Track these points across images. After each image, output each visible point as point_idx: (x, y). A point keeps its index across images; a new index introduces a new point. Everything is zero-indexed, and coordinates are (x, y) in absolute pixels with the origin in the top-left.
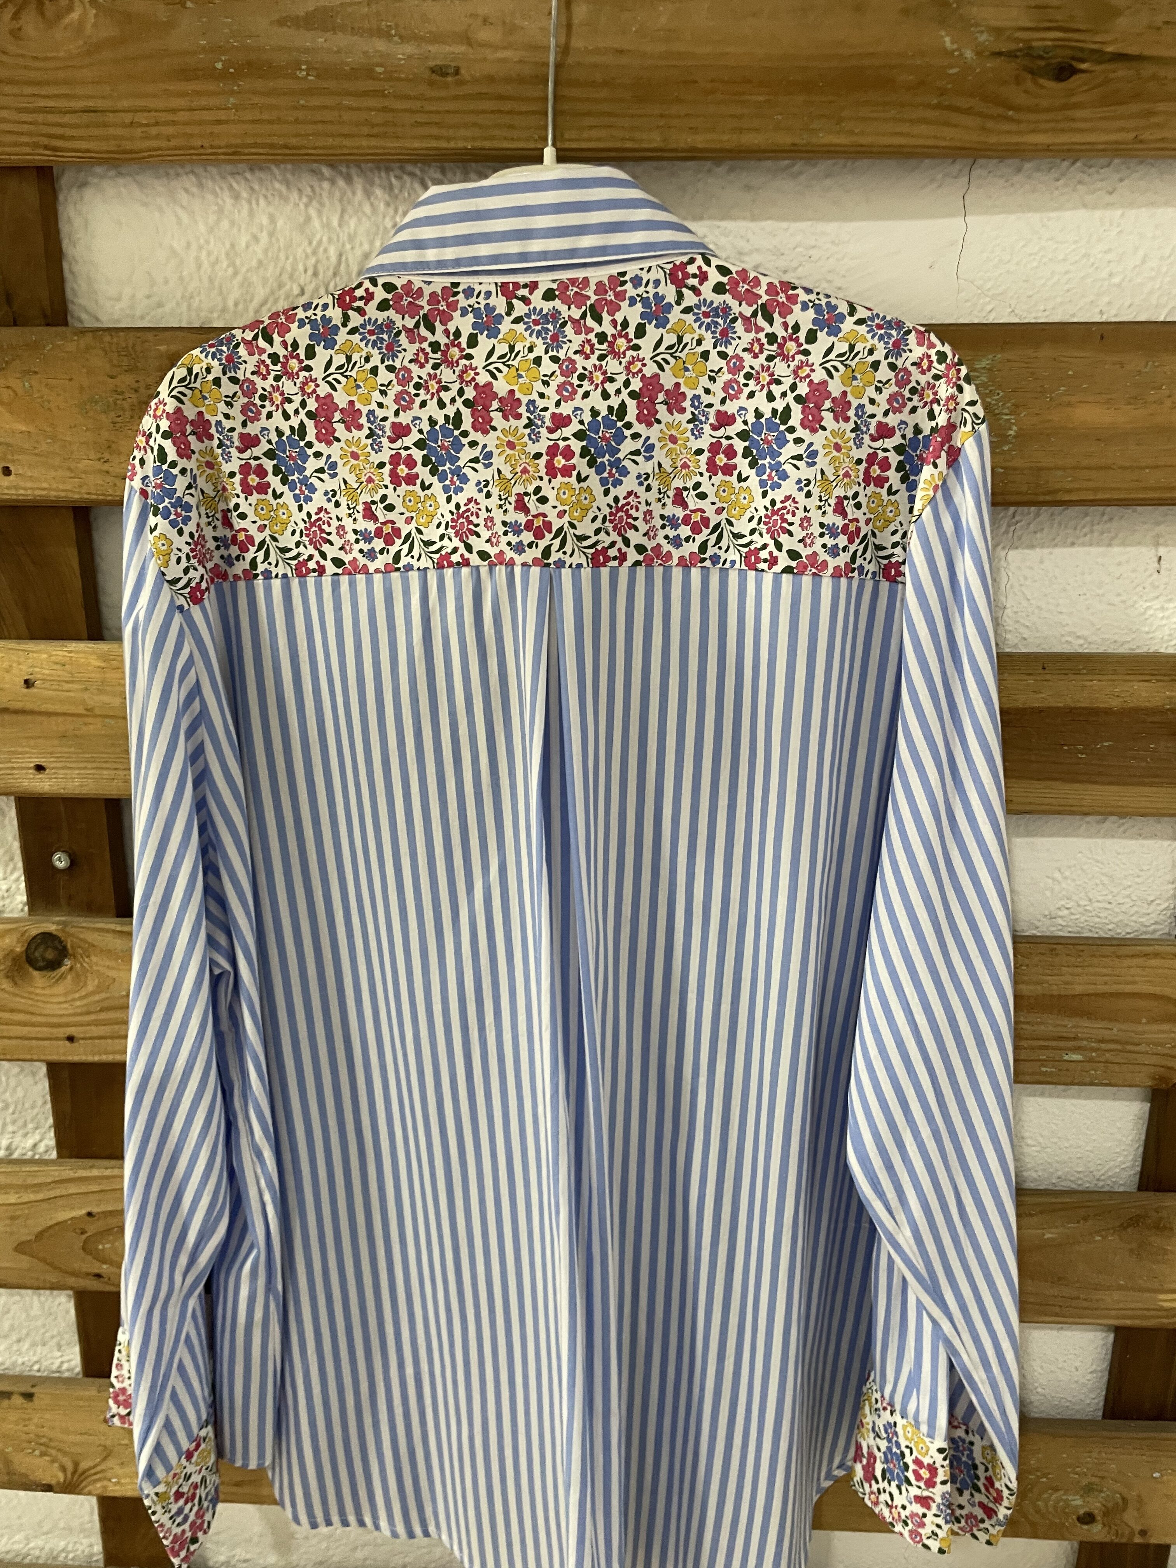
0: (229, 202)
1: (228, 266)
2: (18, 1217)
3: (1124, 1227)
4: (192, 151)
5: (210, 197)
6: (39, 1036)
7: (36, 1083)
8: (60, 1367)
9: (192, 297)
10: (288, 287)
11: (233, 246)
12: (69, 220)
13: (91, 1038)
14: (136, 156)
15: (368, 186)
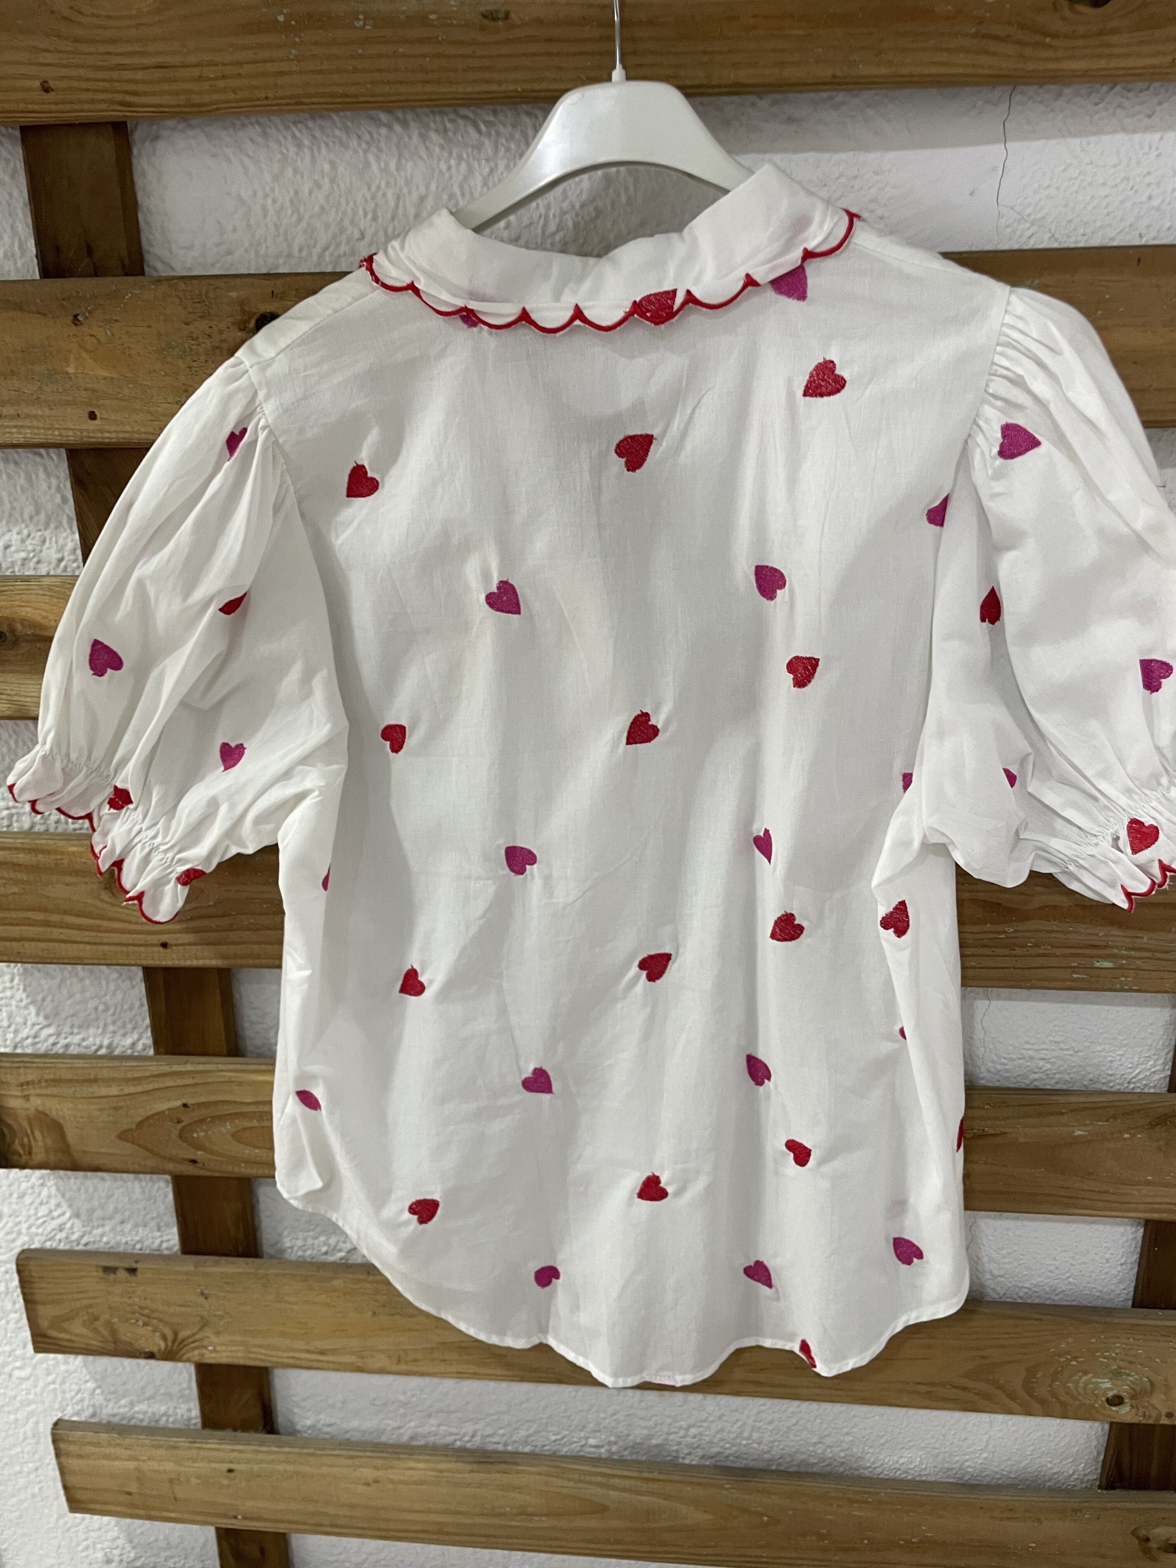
0: (293, 150)
1: (293, 212)
2: (121, 1108)
3: (1152, 1126)
4: (258, 103)
5: (274, 146)
6: (136, 942)
7: (133, 987)
8: (160, 1245)
9: (259, 244)
10: (349, 232)
11: (296, 193)
12: (144, 174)
13: (182, 945)
14: (203, 109)
15: (423, 131)
